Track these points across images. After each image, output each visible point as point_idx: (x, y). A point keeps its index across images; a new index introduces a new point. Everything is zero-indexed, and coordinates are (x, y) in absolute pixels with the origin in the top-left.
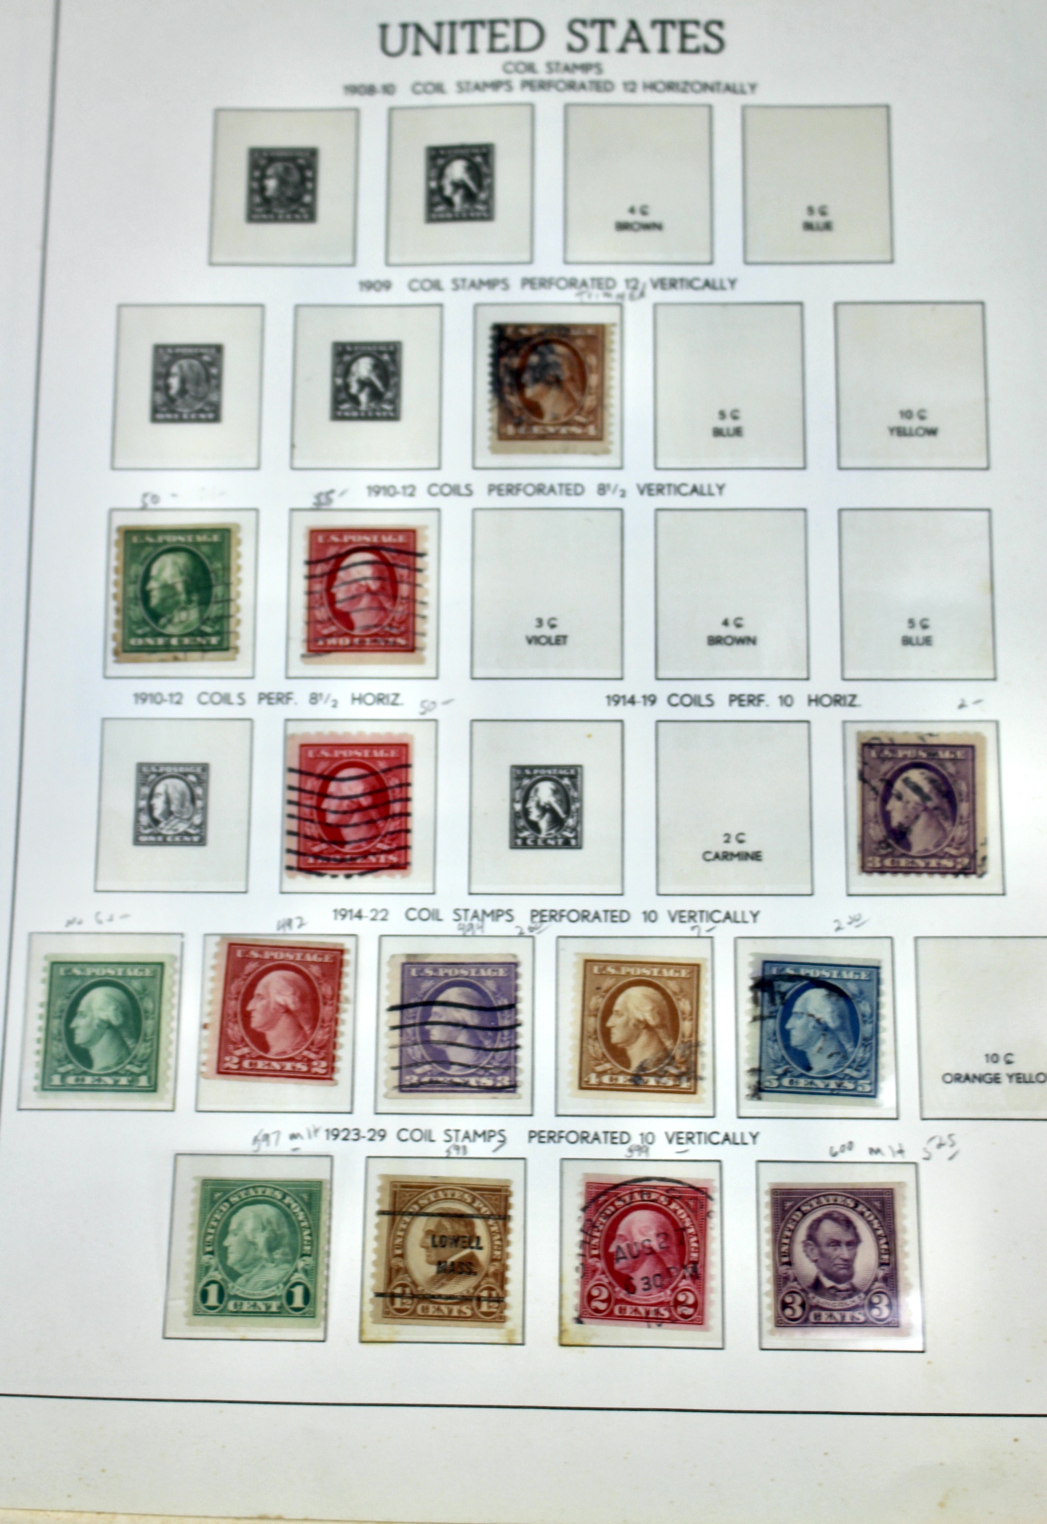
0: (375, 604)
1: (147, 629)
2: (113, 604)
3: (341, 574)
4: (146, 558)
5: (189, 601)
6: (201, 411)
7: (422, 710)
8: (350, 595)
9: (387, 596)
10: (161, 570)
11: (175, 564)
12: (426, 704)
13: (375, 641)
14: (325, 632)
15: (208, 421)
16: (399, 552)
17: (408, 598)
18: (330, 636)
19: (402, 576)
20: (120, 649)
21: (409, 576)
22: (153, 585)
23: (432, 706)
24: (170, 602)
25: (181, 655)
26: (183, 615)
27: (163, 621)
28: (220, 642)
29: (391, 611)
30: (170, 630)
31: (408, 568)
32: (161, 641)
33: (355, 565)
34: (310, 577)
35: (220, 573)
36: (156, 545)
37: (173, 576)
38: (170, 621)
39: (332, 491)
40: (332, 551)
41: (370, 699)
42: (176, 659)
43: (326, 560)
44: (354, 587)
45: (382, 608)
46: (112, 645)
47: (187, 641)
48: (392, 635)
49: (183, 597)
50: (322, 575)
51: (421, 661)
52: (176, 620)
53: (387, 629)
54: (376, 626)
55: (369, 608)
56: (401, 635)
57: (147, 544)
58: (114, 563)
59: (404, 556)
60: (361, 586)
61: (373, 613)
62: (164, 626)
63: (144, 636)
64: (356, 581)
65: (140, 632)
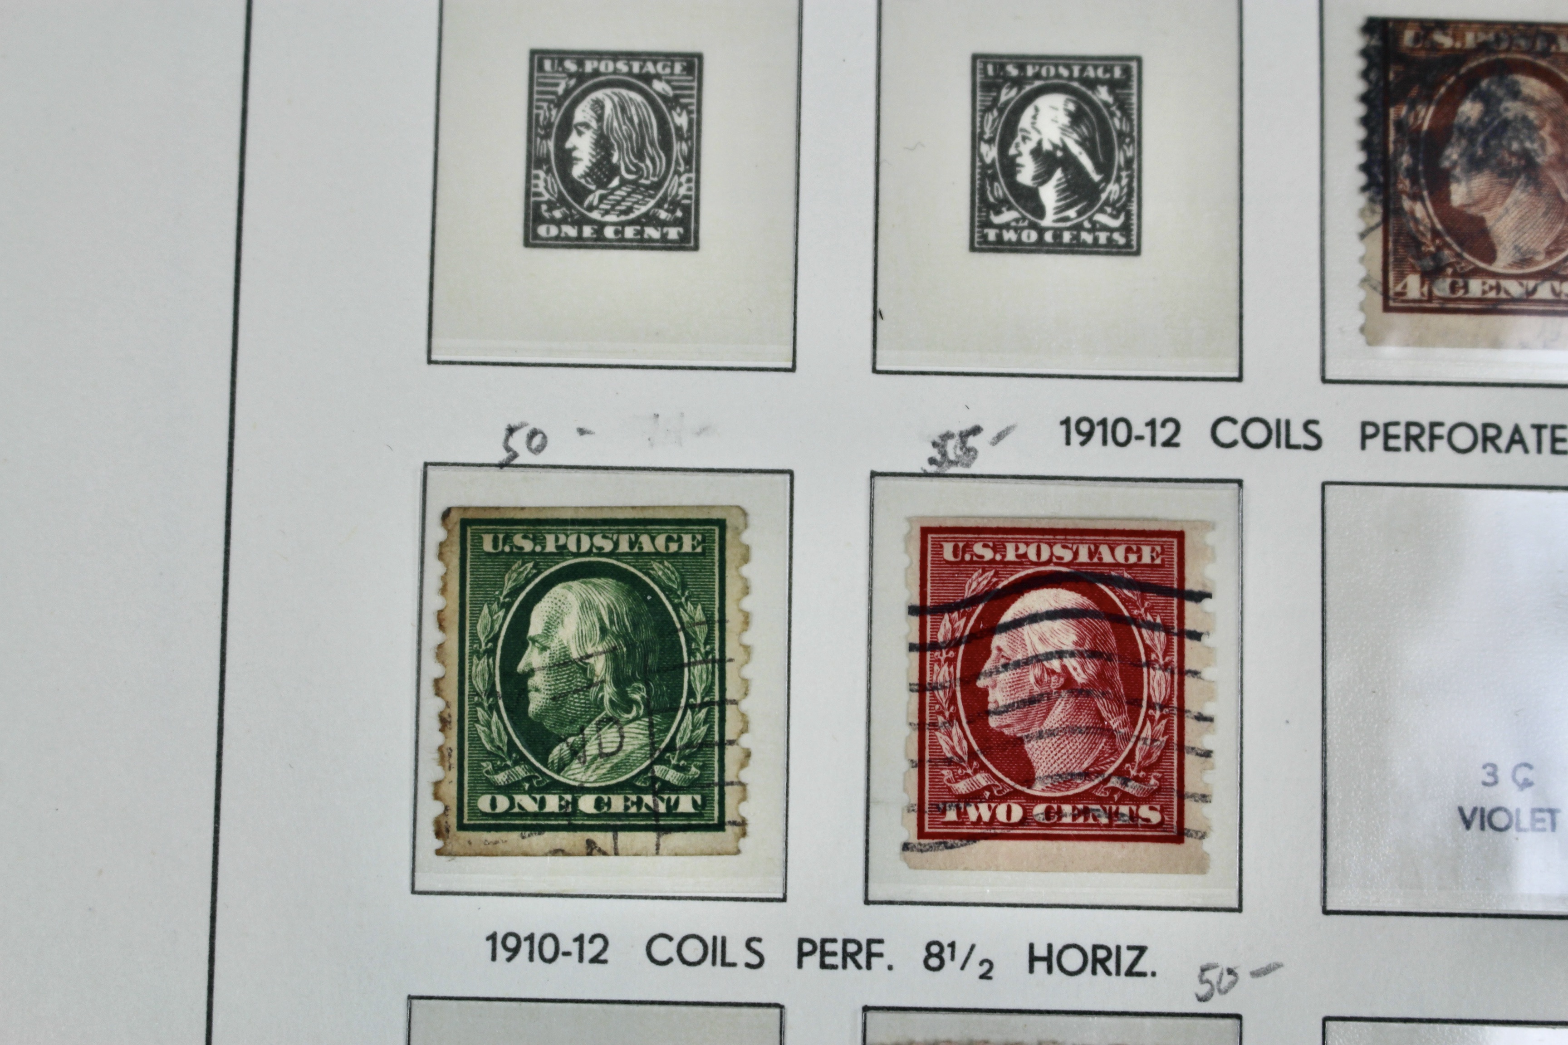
0: (1084, 720)
1: (521, 771)
2: (432, 706)
3: (999, 641)
4: (514, 592)
5: (624, 703)
6: (649, 219)
7: (1204, 989)
8: (1024, 695)
9: (1117, 699)
10: (550, 627)
11: (586, 606)
12: (1211, 975)
13: (1086, 812)
14: (962, 787)
15: (665, 245)
16: (1144, 588)
17: (1165, 704)
18: (974, 797)
19: (1149, 650)
20: (453, 820)
21: (1167, 652)
22: (533, 658)
23: (1227, 979)
24: (575, 702)
25: (603, 839)
26: (610, 736)
27: (559, 751)
28: (701, 808)
29: (1126, 738)
30: (576, 774)
31: (1167, 629)
32: (553, 803)
33: (1034, 618)
34: (922, 647)
35: (701, 633)
36: (541, 558)
37: (582, 638)
38: (575, 752)
39: (976, 430)
40: (977, 583)
41: (1072, 960)
42: (591, 849)
43: (965, 605)
44: (1033, 672)
45: (1102, 730)
46: (431, 810)
47: (617, 803)
48: (1126, 798)
49: (609, 691)
50: (953, 644)
51: (1200, 866)
52: (592, 749)
53: (1115, 782)
54: (1086, 775)
55: (1071, 730)
56: (1148, 798)
57: (519, 553)
58: (434, 602)
59: (1152, 598)
60: (1052, 672)
61: (1079, 741)
62: (561, 768)
63: (510, 789)
64: (1037, 659)
65: (501, 778)
